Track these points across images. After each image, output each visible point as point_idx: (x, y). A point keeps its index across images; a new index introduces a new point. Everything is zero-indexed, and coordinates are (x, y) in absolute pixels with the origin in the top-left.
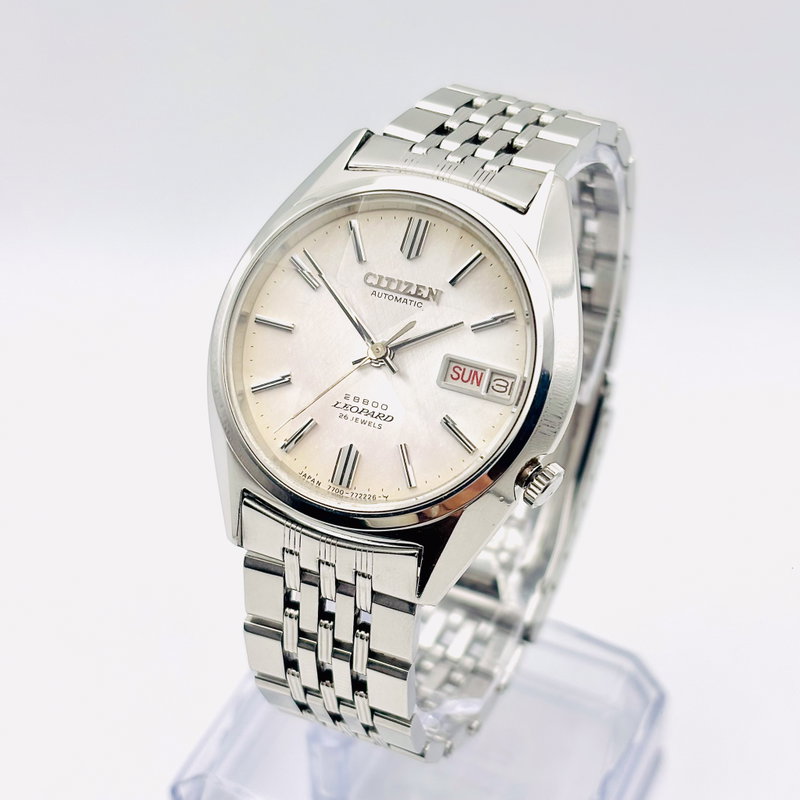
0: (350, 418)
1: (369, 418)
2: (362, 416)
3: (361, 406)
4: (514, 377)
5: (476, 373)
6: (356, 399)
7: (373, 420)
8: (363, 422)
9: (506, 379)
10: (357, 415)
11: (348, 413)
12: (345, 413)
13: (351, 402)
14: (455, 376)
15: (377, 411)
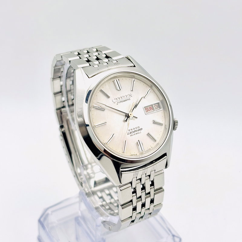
0: (133, 135)
1: (137, 132)
2: (135, 133)
3: (134, 130)
4: (158, 103)
5: (150, 107)
6: (131, 130)
7: (138, 132)
8: (136, 134)
9: (156, 105)
10: (134, 133)
11: (132, 134)
12: (131, 134)
13: (131, 131)
14: (147, 111)
15: (138, 129)
